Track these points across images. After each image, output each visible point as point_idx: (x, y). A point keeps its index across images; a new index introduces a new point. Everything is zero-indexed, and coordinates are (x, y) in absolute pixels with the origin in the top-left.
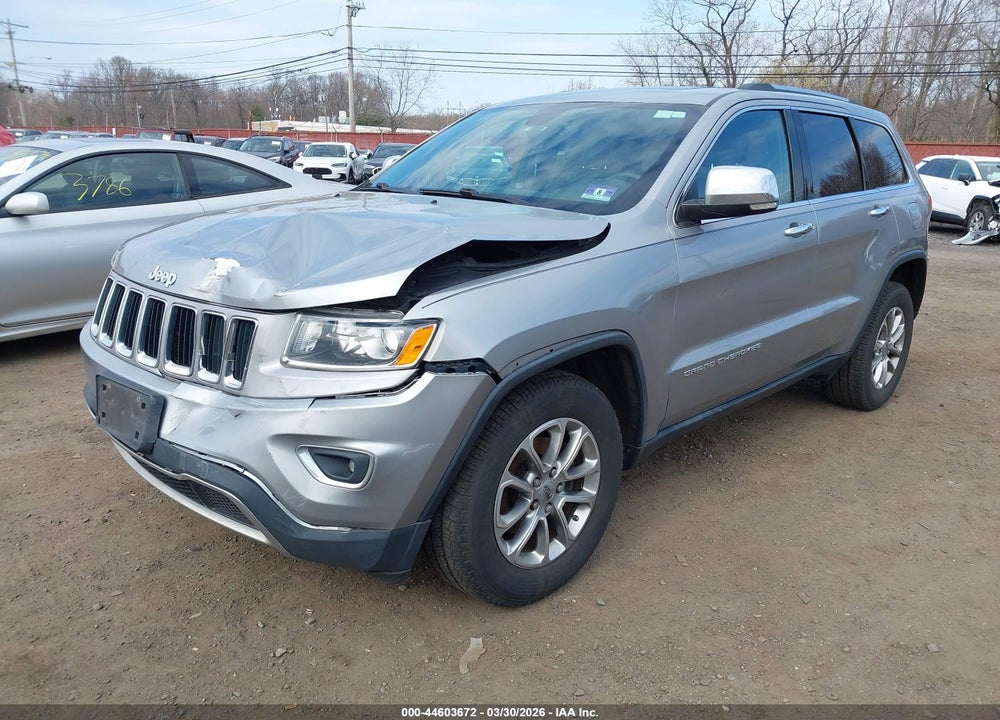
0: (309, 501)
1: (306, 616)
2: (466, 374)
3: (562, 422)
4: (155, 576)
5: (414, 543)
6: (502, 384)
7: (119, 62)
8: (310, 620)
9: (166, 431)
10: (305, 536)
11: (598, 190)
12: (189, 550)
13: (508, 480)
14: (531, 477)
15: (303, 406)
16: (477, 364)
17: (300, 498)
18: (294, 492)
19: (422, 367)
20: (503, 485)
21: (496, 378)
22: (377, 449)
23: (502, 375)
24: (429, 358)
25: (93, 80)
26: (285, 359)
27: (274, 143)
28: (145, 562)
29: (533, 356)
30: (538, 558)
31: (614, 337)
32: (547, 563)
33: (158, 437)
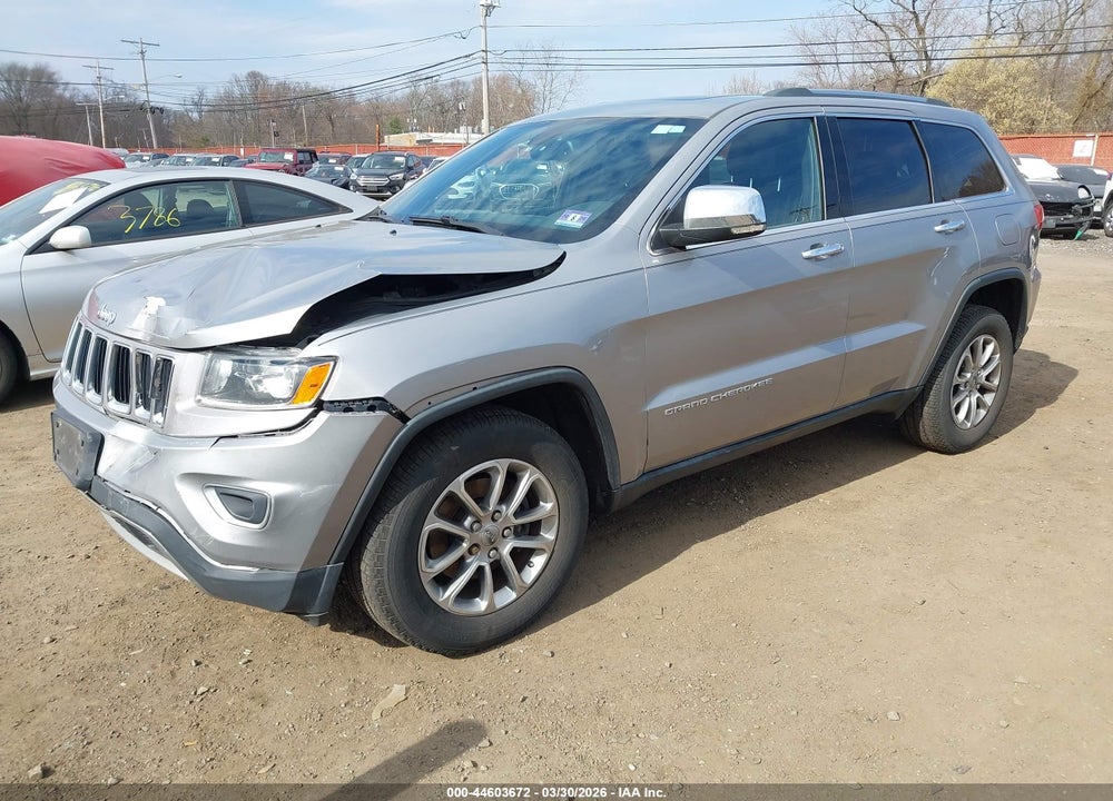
0: (215, 541)
1: (243, 656)
2: (365, 413)
3: (501, 465)
4: (114, 612)
5: (326, 586)
6: (410, 423)
7: (254, 76)
8: (244, 660)
9: (102, 470)
10: (216, 575)
11: (573, 215)
12: (156, 588)
13: (433, 523)
14: (468, 521)
15: (207, 444)
16: (377, 403)
17: (207, 537)
18: (201, 530)
19: (319, 406)
20: (427, 528)
21: (403, 418)
22: (273, 489)
23: (408, 414)
24: (325, 398)
25: (229, 96)
26: (199, 397)
27: (397, 159)
28: (110, 599)
29: (447, 395)
30: (481, 605)
31: (557, 374)
32: (491, 610)
33: (95, 474)
